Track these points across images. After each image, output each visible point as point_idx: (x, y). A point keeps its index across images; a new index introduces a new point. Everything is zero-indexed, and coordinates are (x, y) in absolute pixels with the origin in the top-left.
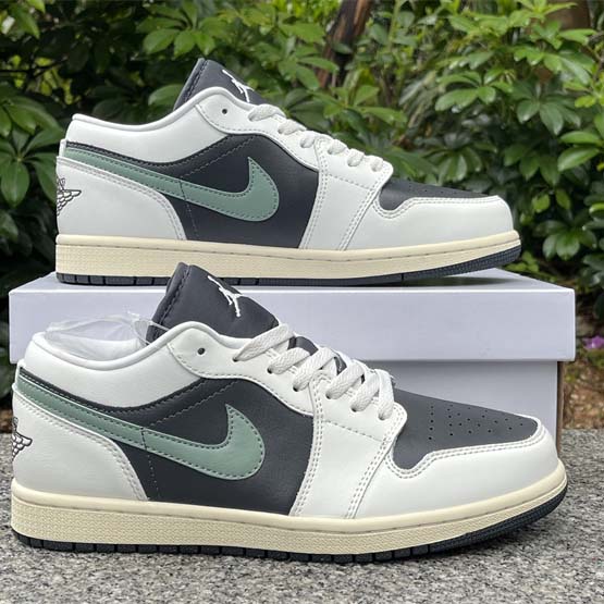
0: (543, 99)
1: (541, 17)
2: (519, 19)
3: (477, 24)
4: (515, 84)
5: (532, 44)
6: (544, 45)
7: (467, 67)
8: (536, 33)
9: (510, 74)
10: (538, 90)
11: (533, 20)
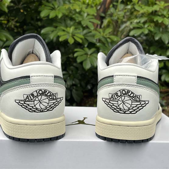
0: (162, 33)
1: (162, 7)
2: (156, 8)
3: (143, 9)
4: (154, 28)
5: (159, 16)
6: (163, 16)
7: (139, 22)
8: (161, 12)
9: (153, 25)
10: (161, 30)
11: (160, 9)
